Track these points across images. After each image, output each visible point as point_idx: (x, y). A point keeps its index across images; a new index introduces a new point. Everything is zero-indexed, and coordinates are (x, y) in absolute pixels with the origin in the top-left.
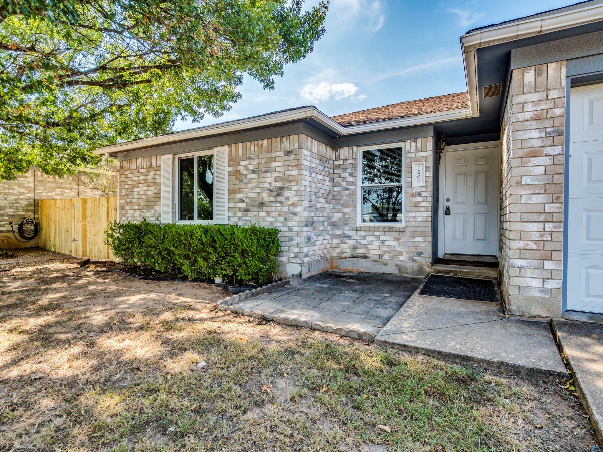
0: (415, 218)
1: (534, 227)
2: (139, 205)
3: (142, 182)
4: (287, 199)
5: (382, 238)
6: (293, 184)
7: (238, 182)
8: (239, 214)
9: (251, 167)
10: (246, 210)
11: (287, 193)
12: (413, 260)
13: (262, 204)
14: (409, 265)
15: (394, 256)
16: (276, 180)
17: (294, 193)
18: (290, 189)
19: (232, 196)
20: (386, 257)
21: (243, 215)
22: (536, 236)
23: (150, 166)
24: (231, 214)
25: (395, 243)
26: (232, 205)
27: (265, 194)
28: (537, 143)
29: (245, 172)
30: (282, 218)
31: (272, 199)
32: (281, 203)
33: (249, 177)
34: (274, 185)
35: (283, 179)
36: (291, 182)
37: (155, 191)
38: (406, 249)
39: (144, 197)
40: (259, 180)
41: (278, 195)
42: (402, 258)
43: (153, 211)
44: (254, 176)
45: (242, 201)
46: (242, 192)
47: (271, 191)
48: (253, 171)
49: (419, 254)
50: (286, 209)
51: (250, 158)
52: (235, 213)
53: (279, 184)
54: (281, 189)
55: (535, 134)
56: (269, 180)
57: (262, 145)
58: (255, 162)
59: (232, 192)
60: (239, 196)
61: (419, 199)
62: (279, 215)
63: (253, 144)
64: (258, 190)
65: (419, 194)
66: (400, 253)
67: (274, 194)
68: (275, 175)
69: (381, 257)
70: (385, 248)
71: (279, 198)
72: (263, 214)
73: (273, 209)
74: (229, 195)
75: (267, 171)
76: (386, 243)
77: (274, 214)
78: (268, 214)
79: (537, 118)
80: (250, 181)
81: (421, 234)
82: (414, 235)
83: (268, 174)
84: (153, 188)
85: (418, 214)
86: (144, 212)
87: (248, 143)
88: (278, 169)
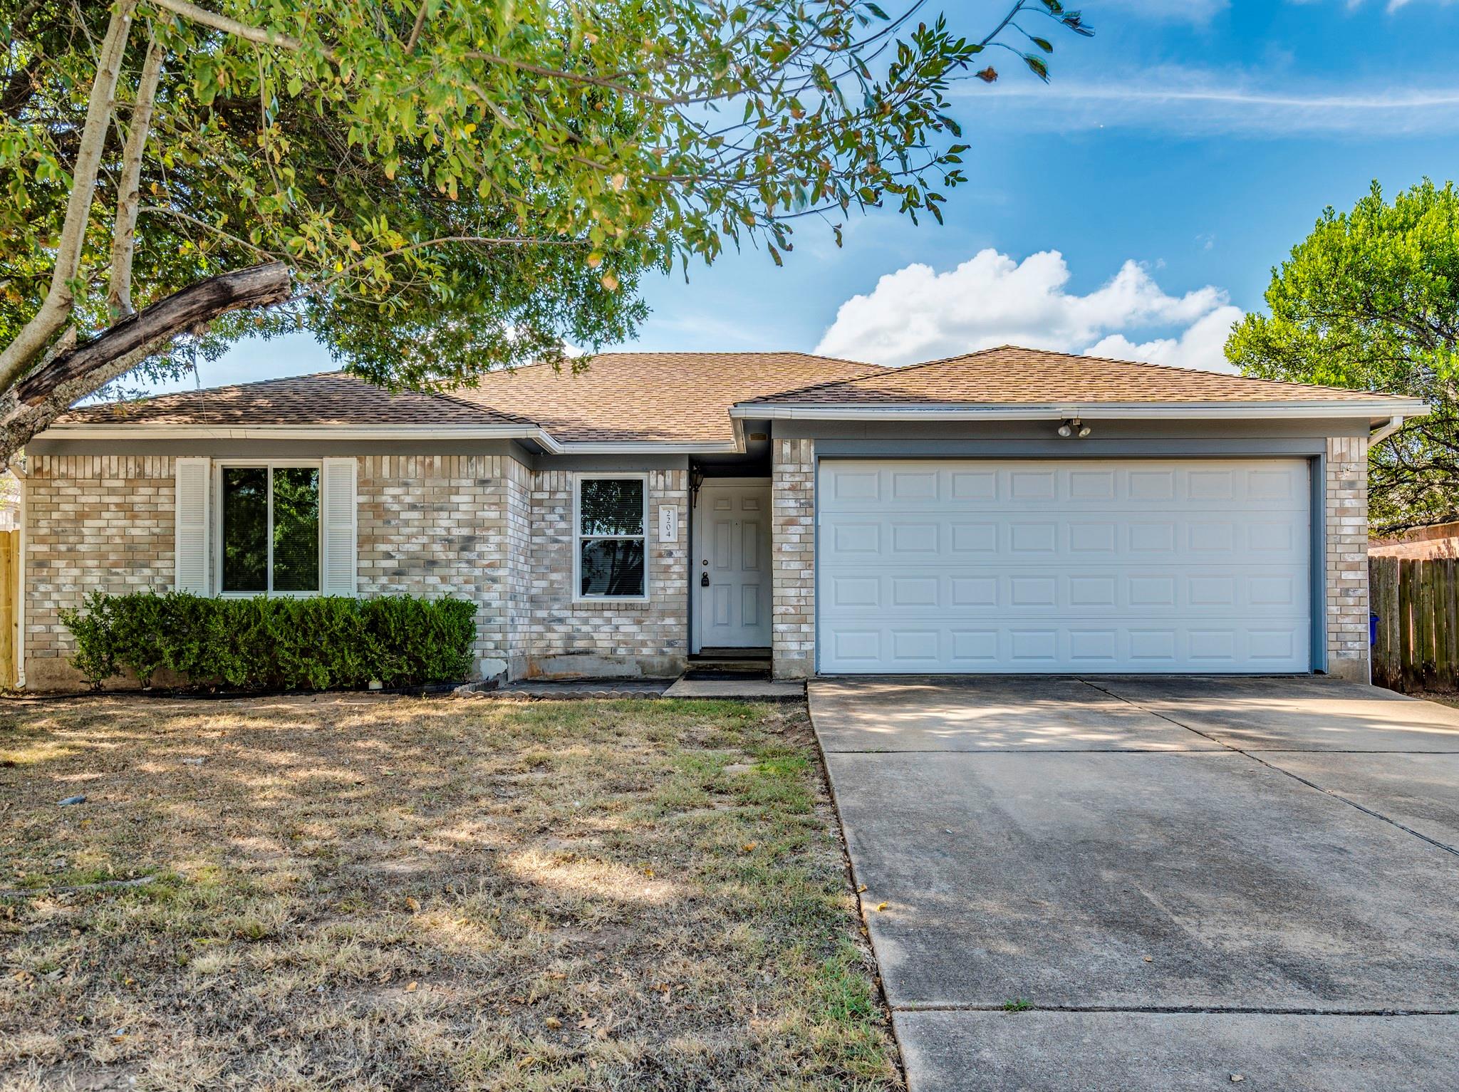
0: (664, 589)
1: (792, 592)
2: (102, 556)
3: (112, 508)
4: (481, 555)
5: (615, 621)
6: (491, 532)
7: (379, 523)
8: (384, 580)
9: (408, 499)
10: (399, 573)
11: (479, 547)
12: (663, 653)
13: (432, 563)
14: (657, 660)
15: (634, 646)
16: (459, 524)
17: (493, 547)
18: (485, 540)
19: (367, 547)
20: (622, 651)
21: (391, 582)
22: (794, 601)
23: (141, 475)
24: (364, 580)
25: (635, 629)
26: (366, 564)
27: (437, 547)
28: (793, 513)
29: (396, 507)
30: (472, 587)
31: (452, 555)
32: (469, 562)
33: (404, 515)
34: (456, 532)
35: (473, 524)
36: (488, 529)
37: (157, 530)
38: (652, 636)
39: (118, 540)
40: (424, 523)
41: (463, 549)
42: (645, 651)
43: (147, 572)
44: (415, 515)
45: (389, 556)
46: (391, 542)
47: (450, 541)
48: (413, 507)
49: (670, 644)
50: (478, 572)
51: (406, 484)
52: (373, 579)
53: (465, 532)
54: (470, 539)
55: (792, 503)
56: (445, 523)
57: (431, 464)
58: (419, 491)
59: (366, 540)
60: (383, 547)
61: (670, 561)
62: (466, 582)
63: (413, 460)
64: (425, 540)
65: (670, 554)
66: (643, 644)
67: (457, 547)
68: (456, 515)
69: (613, 651)
70: (620, 637)
71: (466, 555)
72: (432, 580)
73: (453, 572)
74: (360, 545)
75: (441, 509)
76: (622, 629)
77: (455, 580)
78: (444, 579)
79: (792, 489)
80: (407, 523)
81: (674, 614)
82: (663, 614)
83: (445, 514)
84: (148, 523)
85: (668, 583)
86: (117, 574)
87: (402, 459)
88: (462, 507)
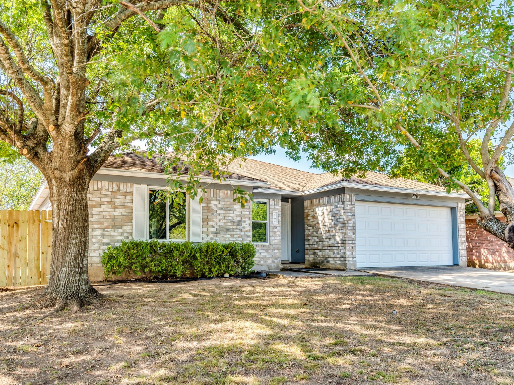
0: (274, 240)
1: (350, 242)
2: (101, 224)
3: (106, 203)
4: (244, 227)
5: (260, 251)
6: (247, 219)
7: (210, 214)
8: (211, 236)
9: (220, 206)
10: (216, 233)
11: (243, 224)
12: (274, 262)
13: (227, 230)
14: (273, 265)
15: (266, 260)
16: (236, 216)
17: (247, 225)
18: (245, 222)
19: (205, 223)
20: (262, 262)
21: (214, 236)
22: (351, 245)
23: (118, 190)
24: (204, 236)
25: (266, 254)
26: (205, 229)
27: (229, 224)
28: (350, 217)
29: (215, 209)
30: (240, 239)
31: (234, 227)
32: (240, 229)
33: (218, 212)
34: (236, 219)
35: (241, 216)
36: (246, 218)
37: (125, 214)
38: (271, 256)
39: (108, 217)
40: (225, 215)
41: (238, 225)
42: (269, 262)
43: (120, 231)
44: (222, 212)
45: (213, 227)
46: (214, 222)
47: (233, 222)
48: (221, 209)
49: (276, 259)
50: (242, 233)
51: (219, 200)
52: (208, 235)
53: (239, 219)
54: (240, 221)
55: (350, 214)
56: (232, 215)
57: (227, 193)
58: (223, 203)
59: (206, 220)
60: (211, 223)
61: (276, 230)
62: (239, 237)
63: (221, 191)
64: (225, 221)
65: (276, 228)
66: (268, 259)
67: (236, 224)
68: (235, 212)
69: (259, 261)
70: (261, 257)
71: (239, 227)
72: (228, 236)
73: (235, 233)
74: (203, 222)
75: (230, 210)
76: (262, 254)
77: (235, 236)
78: (232, 236)
79: (350, 210)
80: (219, 214)
81: (278, 248)
82: (274, 249)
83: (232, 212)
84: (121, 210)
85: (276, 238)
86: (108, 231)
87: (218, 191)
88: (238, 210)
